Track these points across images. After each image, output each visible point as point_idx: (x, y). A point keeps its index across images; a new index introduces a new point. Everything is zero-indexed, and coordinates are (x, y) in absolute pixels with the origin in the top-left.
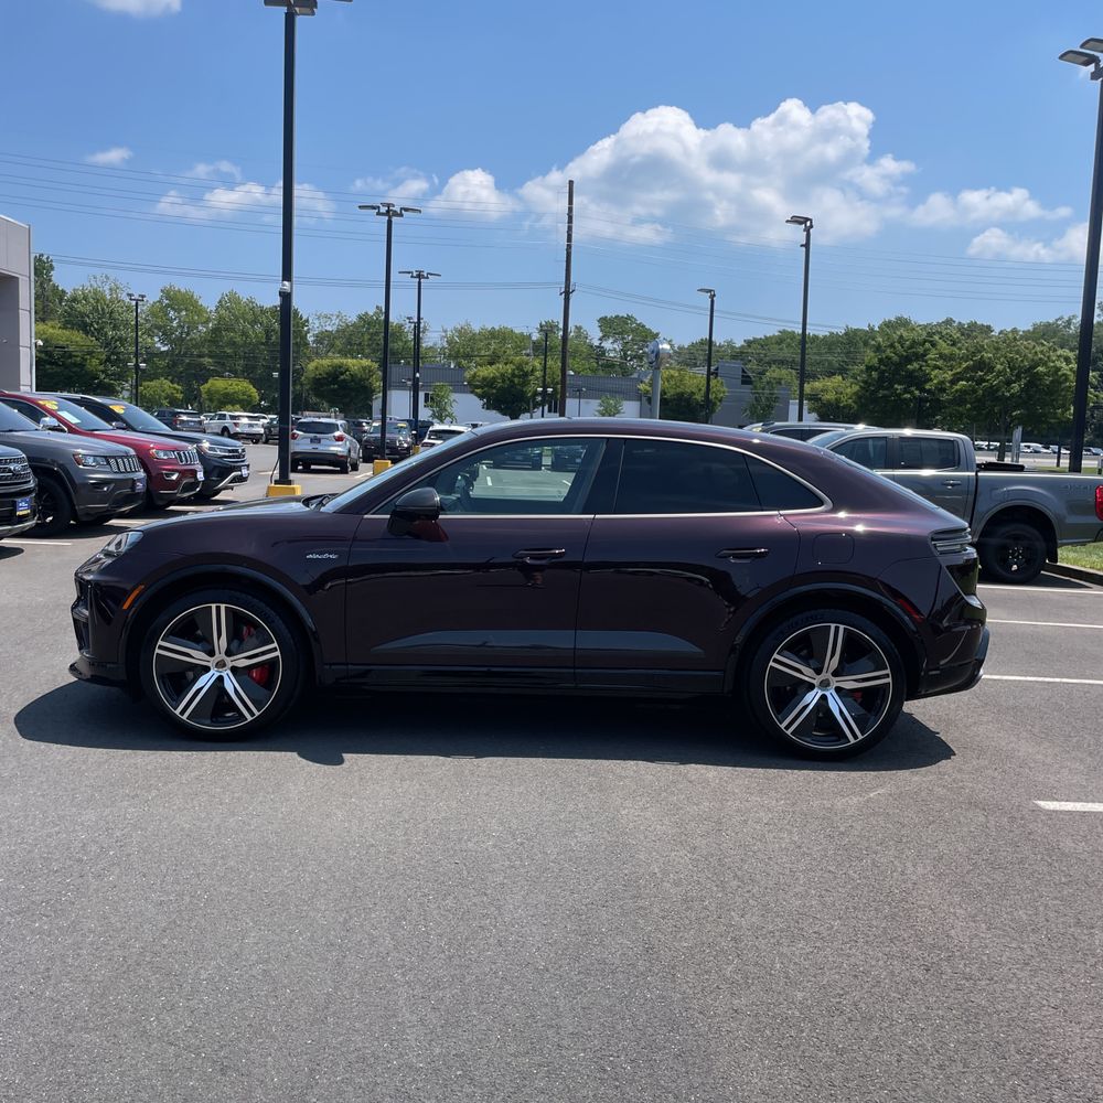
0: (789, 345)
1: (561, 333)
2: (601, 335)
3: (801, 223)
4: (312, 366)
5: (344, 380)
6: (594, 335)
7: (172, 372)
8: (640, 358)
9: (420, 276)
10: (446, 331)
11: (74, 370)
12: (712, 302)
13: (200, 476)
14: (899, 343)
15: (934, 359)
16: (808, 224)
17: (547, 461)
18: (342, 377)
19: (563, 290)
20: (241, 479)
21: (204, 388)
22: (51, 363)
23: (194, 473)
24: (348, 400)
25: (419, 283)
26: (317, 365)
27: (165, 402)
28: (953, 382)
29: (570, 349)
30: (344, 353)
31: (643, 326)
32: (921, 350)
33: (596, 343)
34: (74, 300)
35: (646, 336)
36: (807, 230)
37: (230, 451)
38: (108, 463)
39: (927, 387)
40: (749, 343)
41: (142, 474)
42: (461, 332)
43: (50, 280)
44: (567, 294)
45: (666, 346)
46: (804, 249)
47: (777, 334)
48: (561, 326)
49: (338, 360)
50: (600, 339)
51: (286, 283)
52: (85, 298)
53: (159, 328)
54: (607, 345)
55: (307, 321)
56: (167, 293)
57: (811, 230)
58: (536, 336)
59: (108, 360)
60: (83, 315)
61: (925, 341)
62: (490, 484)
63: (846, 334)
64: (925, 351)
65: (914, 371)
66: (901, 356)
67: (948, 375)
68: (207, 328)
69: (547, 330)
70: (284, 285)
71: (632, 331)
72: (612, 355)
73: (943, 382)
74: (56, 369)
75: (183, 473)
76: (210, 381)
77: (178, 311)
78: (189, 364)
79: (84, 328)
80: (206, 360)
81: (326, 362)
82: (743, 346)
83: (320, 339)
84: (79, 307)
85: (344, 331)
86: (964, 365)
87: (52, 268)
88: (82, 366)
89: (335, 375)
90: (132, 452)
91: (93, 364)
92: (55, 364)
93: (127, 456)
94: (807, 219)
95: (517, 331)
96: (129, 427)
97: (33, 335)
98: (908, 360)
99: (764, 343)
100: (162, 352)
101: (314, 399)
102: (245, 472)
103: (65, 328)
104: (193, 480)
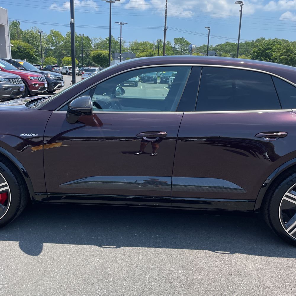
0: (229, 46)
1: (163, 43)
2: (175, 44)
3: (239, 3)
4: (92, 53)
5: (101, 57)
6: (173, 44)
7: (54, 55)
8: (186, 50)
9: (121, 24)
10: (130, 43)
11: (27, 54)
12: (209, 31)
13: (46, 85)
14: (264, 44)
15: (275, 49)
16: (242, 4)
17: (159, 81)
18: (101, 56)
19: (164, 29)
20: (62, 86)
21: (63, 60)
22: (20, 52)
23: (44, 84)
24: (102, 63)
25: (121, 26)
26: (94, 53)
27: (52, 64)
28: (280, 56)
29: (166, 47)
30: (101, 49)
31: (187, 41)
32: (270, 46)
33: (173, 46)
34: (25, 34)
35: (187, 44)
36: (242, 6)
37: (57, 77)
38: (9, 81)
39: (271, 58)
40: (217, 46)
41: (23, 85)
42: (135, 43)
43: (19, 28)
44: (165, 30)
45: (194, 46)
46: (240, 12)
47: (225, 43)
48: (163, 41)
49: (100, 51)
50: (175, 45)
51: (72, 19)
52: (28, 33)
53: (50, 42)
54: (176, 47)
55: (91, 40)
56: (52, 32)
57: (243, 6)
58: (156, 44)
59: (36, 51)
60: (28, 38)
61: (272, 44)
62: (141, 88)
63: (246, 43)
64: (271, 47)
65: (268, 53)
66: (264, 49)
67: (278, 54)
68: (64, 42)
69: (159, 42)
70: (71, 20)
71: (184, 42)
72: (177, 50)
73: (276, 56)
74: (22, 54)
75: (40, 85)
76: (65, 57)
77: (55, 37)
78: (59, 53)
79: (28, 41)
80: (64, 51)
81: (96, 52)
82: (215, 47)
83: (95, 45)
84: (27, 36)
85: (102, 43)
86: (284, 51)
87: (20, 24)
88: (29, 53)
89: (98, 56)
90: (20, 77)
91: (32, 53)
92: (21, 52)
93: (17, 78)
94: (242, 2)
95: (150, 42)
96: (25, 69)
97: (10, 43)
98: (266, 49)
99: (221, 46)
100: (52, 49)
101: (93, 63)
102: (63, 84)
103: (23, 42)
104: (43, 87)
